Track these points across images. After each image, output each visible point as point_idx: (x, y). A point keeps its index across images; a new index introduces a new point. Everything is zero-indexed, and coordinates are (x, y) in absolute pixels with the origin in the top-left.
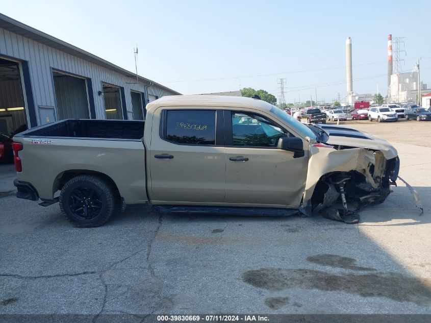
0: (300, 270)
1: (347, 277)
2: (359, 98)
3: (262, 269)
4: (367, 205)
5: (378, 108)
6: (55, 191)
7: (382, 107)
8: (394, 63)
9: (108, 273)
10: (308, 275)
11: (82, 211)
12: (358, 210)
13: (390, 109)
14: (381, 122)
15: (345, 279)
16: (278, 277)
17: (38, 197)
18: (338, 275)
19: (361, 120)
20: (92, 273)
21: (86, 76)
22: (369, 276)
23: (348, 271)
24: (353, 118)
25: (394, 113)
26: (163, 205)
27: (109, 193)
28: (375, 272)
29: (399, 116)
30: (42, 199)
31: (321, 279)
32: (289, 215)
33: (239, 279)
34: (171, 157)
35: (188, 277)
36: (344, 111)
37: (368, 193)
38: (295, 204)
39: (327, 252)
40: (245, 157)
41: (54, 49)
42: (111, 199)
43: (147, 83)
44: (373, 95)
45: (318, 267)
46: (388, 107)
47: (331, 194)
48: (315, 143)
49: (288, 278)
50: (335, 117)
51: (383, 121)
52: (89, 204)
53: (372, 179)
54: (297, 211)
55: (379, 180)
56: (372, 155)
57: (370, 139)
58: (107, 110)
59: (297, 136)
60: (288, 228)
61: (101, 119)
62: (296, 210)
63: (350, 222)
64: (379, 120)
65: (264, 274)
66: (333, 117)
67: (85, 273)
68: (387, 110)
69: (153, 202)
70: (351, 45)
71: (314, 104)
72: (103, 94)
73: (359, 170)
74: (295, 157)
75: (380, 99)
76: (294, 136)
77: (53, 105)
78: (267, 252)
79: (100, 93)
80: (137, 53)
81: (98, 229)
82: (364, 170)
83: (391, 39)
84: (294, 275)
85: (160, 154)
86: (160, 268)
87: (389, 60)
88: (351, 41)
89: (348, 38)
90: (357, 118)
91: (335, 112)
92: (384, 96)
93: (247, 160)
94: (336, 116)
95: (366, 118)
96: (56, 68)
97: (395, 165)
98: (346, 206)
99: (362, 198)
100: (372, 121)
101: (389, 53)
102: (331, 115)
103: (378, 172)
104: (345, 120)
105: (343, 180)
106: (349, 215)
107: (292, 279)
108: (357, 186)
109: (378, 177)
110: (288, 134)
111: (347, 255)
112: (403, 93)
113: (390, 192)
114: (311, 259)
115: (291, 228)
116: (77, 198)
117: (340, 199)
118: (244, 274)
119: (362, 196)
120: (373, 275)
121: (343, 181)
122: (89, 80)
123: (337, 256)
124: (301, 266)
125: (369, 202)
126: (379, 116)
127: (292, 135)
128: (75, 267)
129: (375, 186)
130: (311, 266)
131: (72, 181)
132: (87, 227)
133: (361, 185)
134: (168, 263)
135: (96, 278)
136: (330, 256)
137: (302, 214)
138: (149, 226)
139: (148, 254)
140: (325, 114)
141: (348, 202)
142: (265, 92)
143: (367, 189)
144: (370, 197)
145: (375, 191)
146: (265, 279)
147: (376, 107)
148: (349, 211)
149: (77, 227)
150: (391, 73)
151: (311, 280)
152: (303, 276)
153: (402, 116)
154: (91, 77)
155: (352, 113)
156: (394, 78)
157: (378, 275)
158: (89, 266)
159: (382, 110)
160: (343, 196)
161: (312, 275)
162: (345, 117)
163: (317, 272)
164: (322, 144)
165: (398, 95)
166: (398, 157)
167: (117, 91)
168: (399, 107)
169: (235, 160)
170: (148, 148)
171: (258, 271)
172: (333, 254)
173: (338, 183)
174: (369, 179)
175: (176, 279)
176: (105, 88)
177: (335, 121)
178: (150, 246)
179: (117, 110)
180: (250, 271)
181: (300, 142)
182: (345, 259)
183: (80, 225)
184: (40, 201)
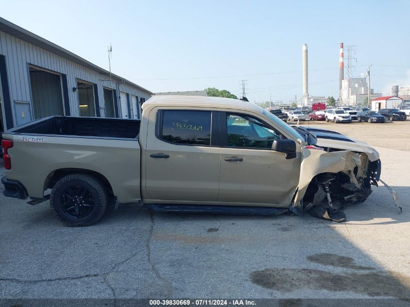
0: (304, 270)
1: (351, 277)
2: (314, 100)
3: (267, 270)
4: (349, 204)
5: (334, 110)
6: (45, 189)
7: (336, 109)
8: (345, 69)
9: (112, 275)
10: (313, 275)
11: (73, 210)
12: (342, 208)
13: (345, 112)
14: (337, 123)
15: (349, 279)
16: (284, 278)
17: (28, 195)
18: (341, 274)
19: (318, 120)
20: (95, 275)
21: (61, 72)
22: (371, 275)
23: (350, 271)
24: (311, 119)
25: (348, 115)
26: (156, 204)
27: (102, 192)
28: (374, 271)
29: (352, 117)
30: (31, 198)
31: (327, 279)
32: (280, 213)
33: (246, 280)
34: (167, 157)
35: (195, 279)
36: (303, 112)
37: (352, 193)
38: (286, 203)
39: (324, 251)
40: (240, 158)
41: (30, 45)
42: (104, 198)
43: (119, 80)
44: (327, 97)
45: (321, 267)
46: (342, 110)
47: (320, 194)
48: (306, 145)
49: (295, 279)
50: (295, 118)
51: (339, 122)
52: (81, 203)
53: (356, 179)
54: (287, 210)
55: (361, 180)
56: (358, 157)
57: (353, 142)
58: (80, 106)
59: (289, 138)
60: (280, 227)
61: (75, 116)
62: (285, 208)
63: (338, 220)
64: (335, 121)
65: (270, 275)
66: (293, 117)
67: (87, 276)
68: (342, 112)
69: (147, 201)
70: (307, 51)
71: (272, 105)
72: (77, 90)
73: (345, 171)
74: (287, 158)
75: (332, 101)
76: (286, 138)
77: (29, 100)
78: (267, 252)
79: (74, 89)
80: (111, 51)
81: (90, 228)
82: (350, 171)
83: (342, 47)
84: (300, 274)
85: (156, 153)
86: (164, 270)
87: (341, 67)
88: (307, 47)
89: (304, 44)
90: (315, 119)
91: (295, 113)
92: (336, 99)
93: (241, 160)
94: (296, 116)
95: (323, 119)
96: (32, 63)
97: (377, 167)
98: (331, 205)
99: (346, 198)
100: (328, 122)
101: (341, 60)
102: (292, 116)
103: (360, 173)
104: (304, 120)
105: (329, 180)
106: (335, 213)
107: (299, 279)
108: (342, 186)
109: (360, 178)
110: (281, 136)
111: (344, 254)
112: (352, 97)
113: (371, 191)
114: (311, 259)
115: (283, 227)
116: (68, 196)
117: (326, 198)
118: (251, 274)
119: (346, 196)
120: (374, 274)
121: (329, 182)
122: (64, 76)
123: (335, 255)
124: (304, 266)
125: (351, 201)
126: (335, 118)
127: (284, 137)
128: (75, 270)
129: (359, 186)
130: (313, 265)
131: (64, 180)
132: (79, 226)
133: (345, 186)
134: (172, 264)
135: (100, 281)
136: (328, 255)
137: (291, 212)
138: (143, 225)
139: (149, 255)
140: (286, 114)
141: (333, 202)
142: (228, 92)
143: (351, 189)
144: (354, 197)
145: (358, 191)
146: (272, 280)
147: (333, 109)
148: (334, 210)
149: (68, 226)
150: (342, 78)
151: (317, 280)
152: (308, 276)
153: (355, 118)
154: (66, 73)
155: (310, 114)
156: (345, 83)
157: (378, 274)
158: (90, 268)
159: (337, 112)
160: (329, 195)
161: (317, 276)
162: (303, 118)
163: (321, 272)
164: (313, 146)
165: (348, 99)
166: (379, 160)
167: (89, 88)
168: (352, 110)
169: (230, 161)
170: (144, 147)
171: (263, 271)
172: (330, 253)
173: (324, 183)
174: (354, 179)
175: (183, 281)
176: (79, 84)
177: (294, 121)
178: (148, 246)
179: (88, 106)
180: (255, 272)
181: (293, 144)
182: (343, 258)
183: (71, 224)
184: (29, 200)
